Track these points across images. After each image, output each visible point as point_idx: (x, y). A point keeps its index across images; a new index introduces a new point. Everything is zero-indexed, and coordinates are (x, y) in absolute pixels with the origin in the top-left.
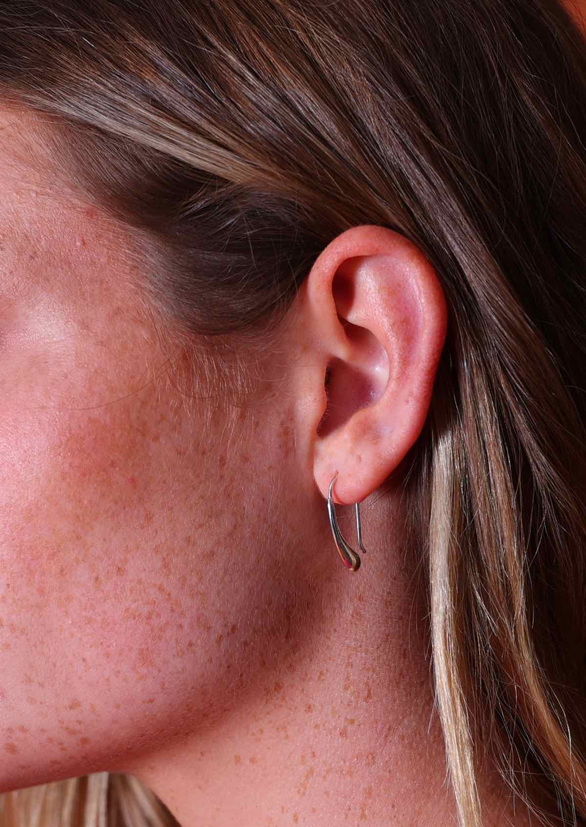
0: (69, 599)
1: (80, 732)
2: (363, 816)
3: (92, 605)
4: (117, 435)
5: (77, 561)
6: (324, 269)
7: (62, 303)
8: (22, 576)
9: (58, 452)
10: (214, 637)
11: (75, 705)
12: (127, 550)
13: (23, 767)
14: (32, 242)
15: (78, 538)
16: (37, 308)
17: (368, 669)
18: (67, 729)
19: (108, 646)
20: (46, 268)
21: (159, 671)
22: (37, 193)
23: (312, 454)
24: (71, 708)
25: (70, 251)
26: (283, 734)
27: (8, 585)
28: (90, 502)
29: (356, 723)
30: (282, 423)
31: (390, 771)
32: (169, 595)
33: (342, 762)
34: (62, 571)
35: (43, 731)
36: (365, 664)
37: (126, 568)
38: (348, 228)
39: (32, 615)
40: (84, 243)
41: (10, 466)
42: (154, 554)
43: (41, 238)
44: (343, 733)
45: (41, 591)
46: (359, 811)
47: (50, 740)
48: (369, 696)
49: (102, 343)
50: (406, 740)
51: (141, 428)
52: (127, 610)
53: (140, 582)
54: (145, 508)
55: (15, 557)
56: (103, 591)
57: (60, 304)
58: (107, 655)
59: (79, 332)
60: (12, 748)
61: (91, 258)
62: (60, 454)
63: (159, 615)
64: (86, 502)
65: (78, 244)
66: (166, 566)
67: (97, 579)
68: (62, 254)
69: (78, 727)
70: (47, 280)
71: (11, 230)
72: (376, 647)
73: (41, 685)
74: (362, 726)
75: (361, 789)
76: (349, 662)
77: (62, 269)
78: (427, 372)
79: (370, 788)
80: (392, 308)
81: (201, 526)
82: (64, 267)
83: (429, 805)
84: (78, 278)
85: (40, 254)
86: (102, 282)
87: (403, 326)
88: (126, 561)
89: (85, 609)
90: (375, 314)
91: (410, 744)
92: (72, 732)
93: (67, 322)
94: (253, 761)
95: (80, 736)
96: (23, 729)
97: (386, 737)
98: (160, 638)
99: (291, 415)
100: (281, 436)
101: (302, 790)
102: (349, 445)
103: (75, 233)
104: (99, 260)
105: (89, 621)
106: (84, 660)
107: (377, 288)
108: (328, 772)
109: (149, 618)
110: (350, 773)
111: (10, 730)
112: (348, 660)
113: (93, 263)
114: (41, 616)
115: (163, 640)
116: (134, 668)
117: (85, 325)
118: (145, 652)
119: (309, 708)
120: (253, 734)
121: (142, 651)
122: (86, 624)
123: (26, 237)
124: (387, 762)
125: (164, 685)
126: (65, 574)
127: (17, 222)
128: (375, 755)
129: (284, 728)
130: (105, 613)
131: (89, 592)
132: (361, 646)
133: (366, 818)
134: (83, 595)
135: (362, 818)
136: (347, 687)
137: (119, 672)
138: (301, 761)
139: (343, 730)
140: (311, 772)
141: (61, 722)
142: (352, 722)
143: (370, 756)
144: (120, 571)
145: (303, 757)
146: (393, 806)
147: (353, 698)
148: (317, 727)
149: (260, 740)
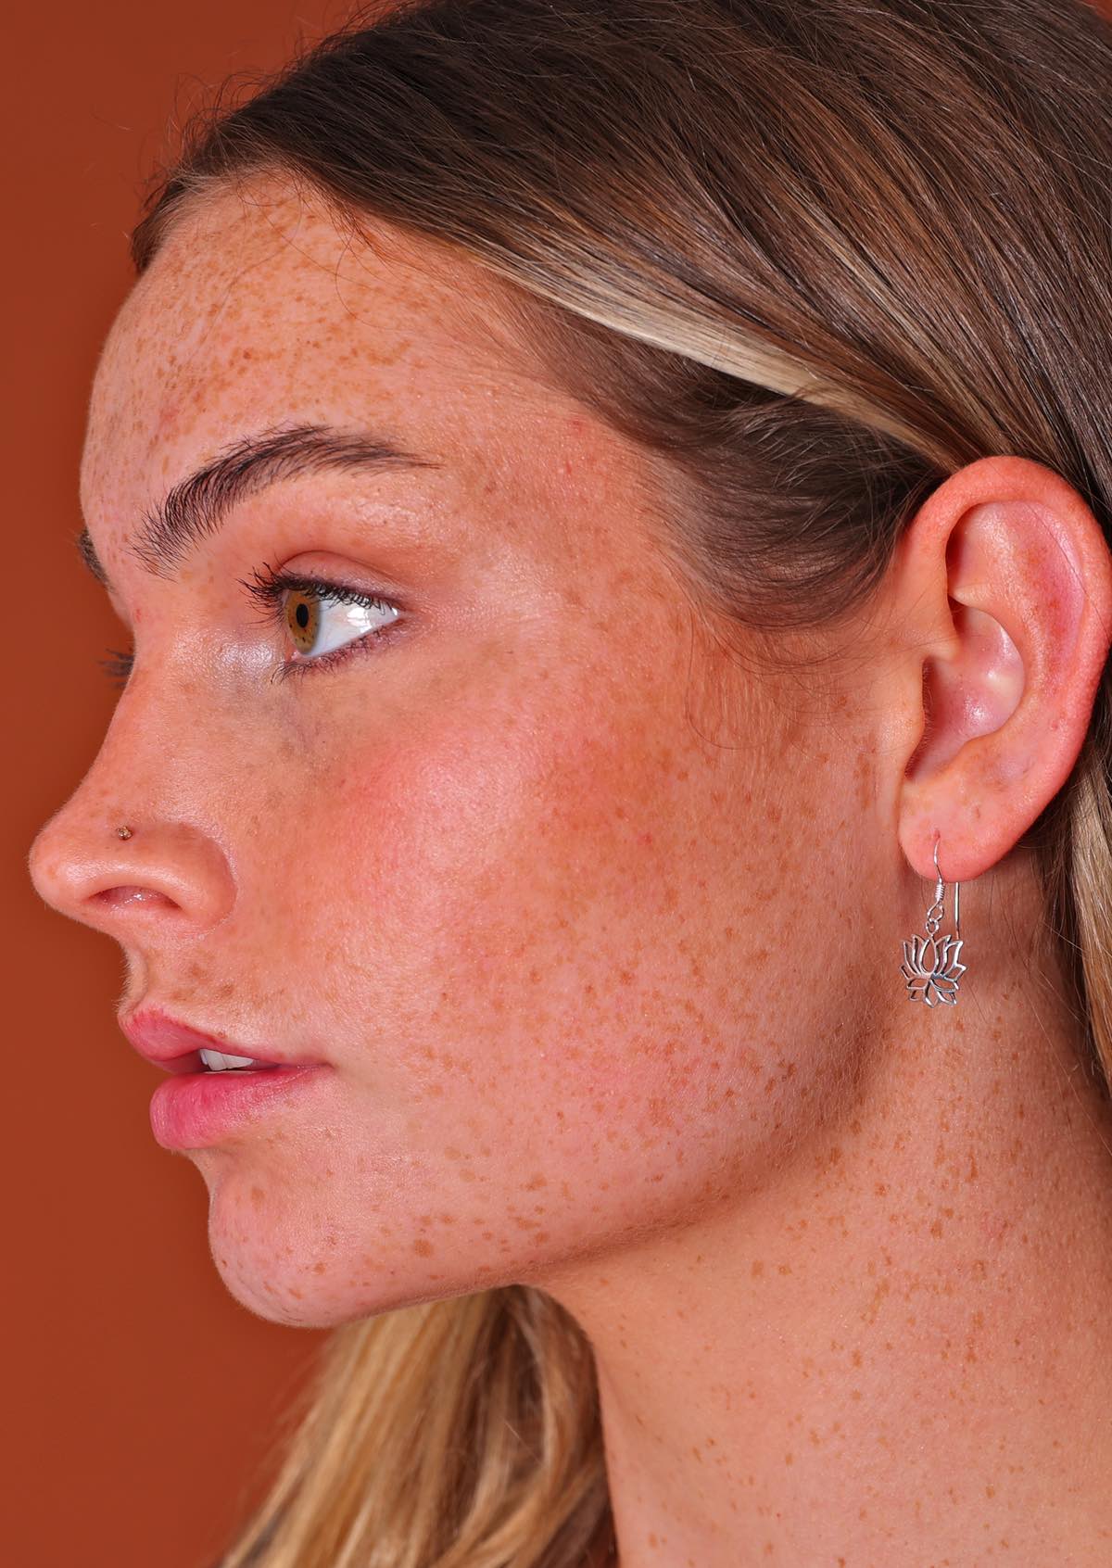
0: (542, 1019)
1: (538, 1225)
2: (971, 1357)
3: (579, 1030)
4: (627, 767)
5: (559, 960)
6: (938, 519)
7: (537, 562)
8: (469, 981)
9: (536, 792)
10: (763, 1083)
12: (638, 946)
13: (434, 1277)
14: (488, 465)
15: (563, 924)
16: (496, 568)
17: (971, 1135)
18: (518, 1219)
19: (603, 1094)
20: (511, 507)
21: (678, 1133)
22: (494, 392)
23: (899, 805)
24: (531, 1187)
25: (547, 481)
26: (837, 1229)
27: (444, 994)
28: (584, 869)
29: (956, 1215)
30: (860, 757)
31: (1009, 1290)
32: (701, 1016)
33: (936, 1274)
34: (534, 974)
35: (478, 1222)
36: (966, 1126)
37: (636, 974)
38: (978, 457)
39: (481, 1042)
40: (569, 470)
41: (455, 809)
42: (678, 953)
43: (502, 461)
44: (936, 1230)
45: (498, 1005)
46: (964, 1349)
47: (488, 1236)
48: (974, 1174)
49: (601, 625)
50: (1030, 1242)
51: (662, 760)
52: (636, 1038)
53: (657, 995)
54: (665, 881)
55: (458, 952)
56: (598, 1008)
57: (533, 564)
58: (599, 1108)
59: (565, 607)
60: (423, 1248)
61: (581, 493)
62: (539, 795)
63: (683, 1048)
64: (577, 870)
65: (561, 471)
67: (589, 989)
68: (536, 485)
69: (537, 1218)
70: (512, 524)
71: (455, 447)
72: (981, 1100)
74: (964, 1220)
75: (966, 1315)
76: (942, 1124)
77: (536, 508)
78: (1089, 682)
79: (980, 1314)
80: (1033, 584)
81: (747, 911)
82: (540, 506)
83: (1071, 1341)
84: (561, 524)
85: (502, 485)
86: (597, 531)
87: (1050, 611)
88: (636, 963)
89: (568, 1035)
90: (1007, 592)
91: (1036, 1249)
92: (524, 1224)
93: (546, 592)
94: (784, 1270)
95: (538, 1230)
96: (447, 1220)
97: (1001, 1237)
99: (871, 745)
100: (858, 776)
101: (869, 1315)
102: (961, 791)
103: (556, 454)
104: (593, 496)
105: (574, 1054)
106: (560, 1115)
107: (1012, 552)
108: (913, 1287)
110: (948, 1290)
111: (426, 1220)
112: (942, 1119)
113: (583, 500)
114: (494, 1045)
115: (689, 1086)
116: (639, 1129)
117: (573, 597)
118: (660, 1104)
119: (881, 1190)
120: (790, 1228)
121: (654, 1102)
122: (568, 1058)
123: (479, 457)
124: (1003, 1276)
125: (682, 1154)
126: (539, 980)
127: (463, 434)
128: (985, 1265)
129: (841, 1219)
130: (600, 1042)
131: (575, 1010)
132: (960, 1099)
133: (975, 1360)
134: (566, 1013)
135: (969, 1360)
136: (939, 1160)
137: (615, 1134)
138: (867, 1270)
139: (936, 1225)
140: (883, 1288)
141: (511, 1209)
142: (949, 1213)
143: (979, 1265)
144: (626, 978)
145: (871, 1265)
146: (1018, 1343)
147: (949, 1178)
148: (893, 1218)
149: (800, 1237)
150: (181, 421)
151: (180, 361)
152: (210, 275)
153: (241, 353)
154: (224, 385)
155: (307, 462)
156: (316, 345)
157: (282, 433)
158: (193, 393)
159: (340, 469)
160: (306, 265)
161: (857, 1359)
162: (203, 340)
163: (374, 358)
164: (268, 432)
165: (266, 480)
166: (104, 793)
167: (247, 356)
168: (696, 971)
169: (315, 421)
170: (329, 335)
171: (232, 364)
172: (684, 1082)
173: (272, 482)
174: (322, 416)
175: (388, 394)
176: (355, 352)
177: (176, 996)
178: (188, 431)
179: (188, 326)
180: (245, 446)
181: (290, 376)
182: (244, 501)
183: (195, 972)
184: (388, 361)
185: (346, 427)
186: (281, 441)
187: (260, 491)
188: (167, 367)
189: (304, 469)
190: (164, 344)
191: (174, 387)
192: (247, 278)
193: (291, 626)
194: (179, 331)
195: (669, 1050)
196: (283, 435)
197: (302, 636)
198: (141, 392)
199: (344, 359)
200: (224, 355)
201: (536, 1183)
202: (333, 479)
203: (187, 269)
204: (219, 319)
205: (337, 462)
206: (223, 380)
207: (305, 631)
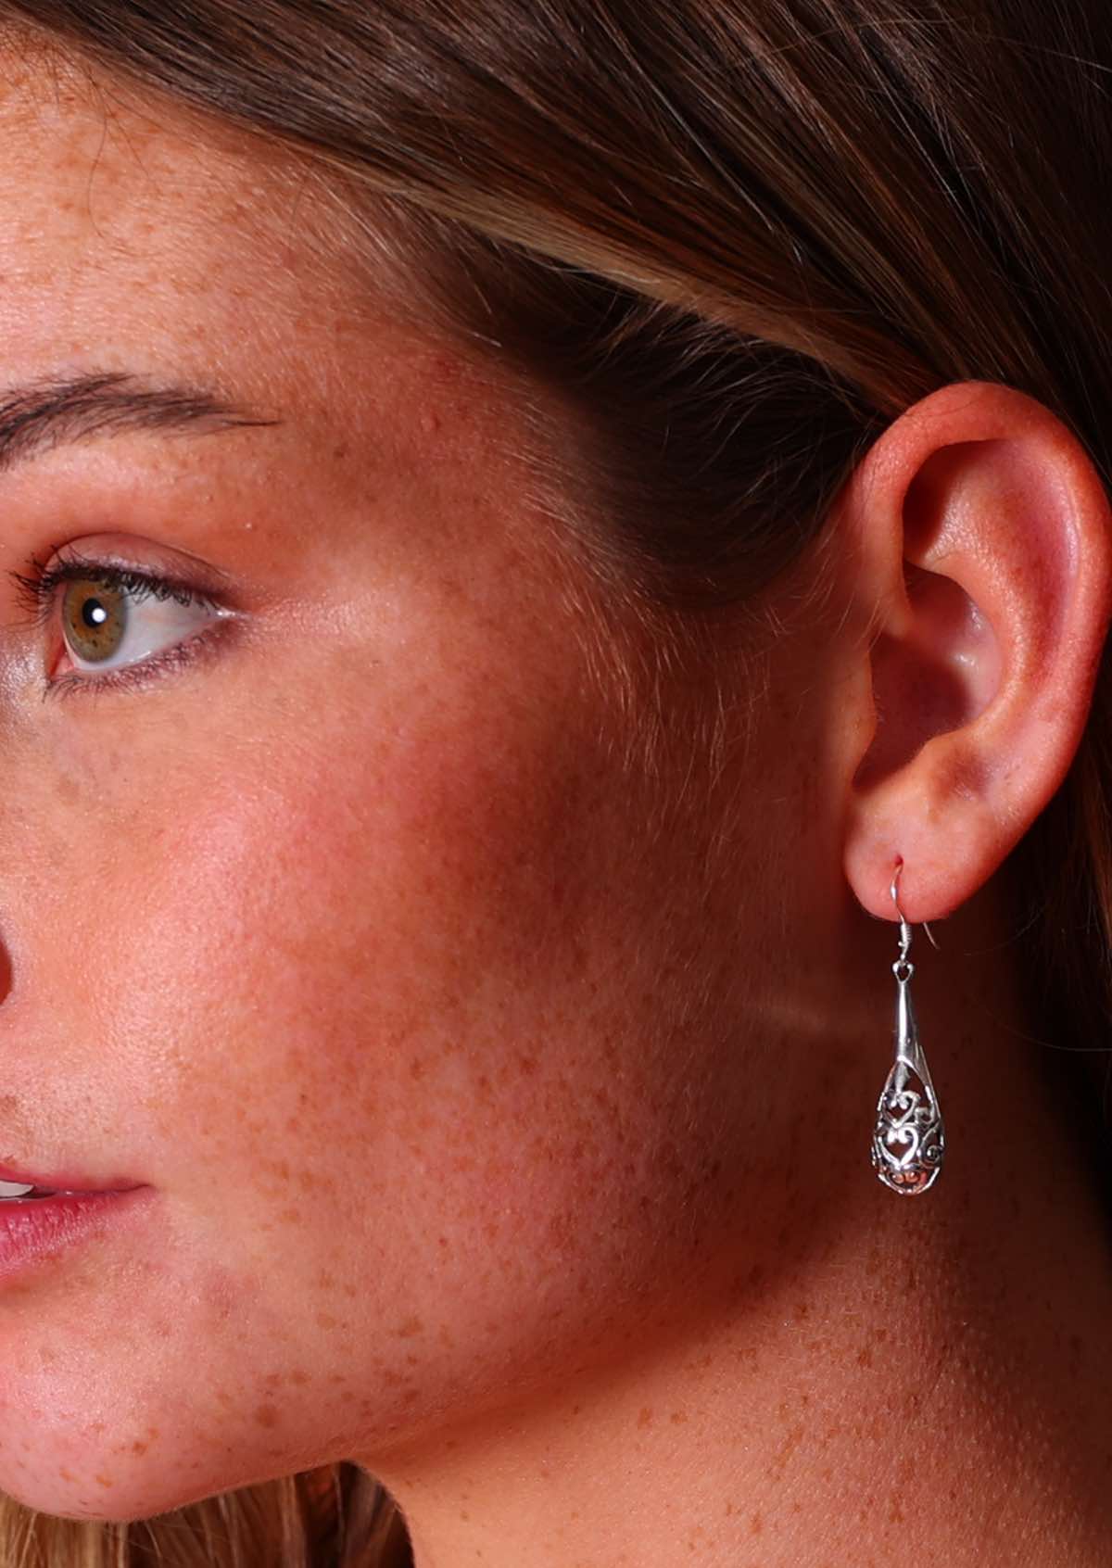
0: (425, 1122)
1: (409, 1380)
3: (468, 1134)
5: (447, 1048)
8: (334, 1078)
9: (421, 837)
10: (683, 1188)
11: (411, 1328)
12: (542, 1025)
13: (279, 1453)
14: (337, 423)
15: (452, 1002)
18: (386, 1374)
19: (497, 1213)
20: (369, 476)
21: (584, 1257)
22: (337, 324)
23: (847, 825)
24: (402, 1334)
25: (411, 441)
26: (749, 1362)
27: (304, 1097)
29: (888, 1338)
31: (946, 1429)
32: (616, 1109)
33: (859, 1413)
34: (416, 1067)
35: (338, 1379)
37: (539, 1061)
39: (349, 1154)
40: (438, 424)
42: (589, 1032)
43: (353, 416)
44: (864, 1358)
45: (370, 1108)
46: (888, 1507)
47: (348, 1397)
48: (912, 1284)
49: (491, 622)
50: (972, 1366)
52: (538, 1141)
53: (563, 1085)
54: (574, 942)
55: (321, 1044)
56: (493, 1105)
58: (492, 1231)
59: (443, 600)
61: (453, 455)
62: (423, 841)
63: (595, 1150)
65: (425, 426)
66: (610, 1053)
67: (483, 1082)
68: (397, 447)
69: (407, 1370)
70: (371, 499)
71: (294, 401)
73: (352, 1292)
74: (898, 1344)
75: (893, 1464)
77: (400, 476)
79: (911, 1461)
80: (1013, 540)
82: (403, 472)
84: (431, 495)
85: (355, 448)
86: (477, 502)
87: (1035, 574)
88: (540, 1046)
89: (456, 1143)
91: (979, 1374)
92: (392, 1380)
93: (417, 581)
94: (677, 1418)
95: (408, 1386)
96: (299, 1378)
97: (940, 1363)
98: (592, 1192)
101: (776, 1469)
102: (926, 807)
103: (418, 404)
104: (467, 457)
106: (443, 1242)
108: (831, 1433)
109: (578, 1152)
110: (875, 1435)
111: (274, 1380)
113: (458, 463)
114: (365, 1157)
115: (599, 1196)
116: (538, 1254)
117: (452, 587)
118: (564, 1222)
119: (802, 1311)
120: (692, 1367)
121: (558, 1220)
122: (455, 1171)
123: (325, 413)
124: (939, 1411)
125: (585, 1283)
126: (422, 1074)
127: (304, 385)
129: (753, 1351)
130: (494, 1148)
131: (465, 1109)
133: (901, 1520)
134: (453, 1114)
135: (893, 1521)
136: (873, 1269)
137: (509, 1262)
138: (778, 1413)
139: (864, 1353)
140: (796, 1435)
141: (377, 1362)
142: (881, 1336)
144: (528, 1066)
145: (783, 1407)
146: (953, 1496)
147: (883, 1290)
148: (814, 1346)
149: (702, 1377)
155: (103, 421)
157: (63, 382)
161: (757, 1526)
164: (46, 379)
165: (46, 442)
173: (54, 447)
174: (116, 359)
182: (13, 469)
184: (199, 288)
185: (148, 375)
186: (65, 394)
187: (37, 459)
189: (98, 430)
193: (74, 626)
196: (67, 386)
197: (92, 638)
199: (142, 286)
202: (140, 442)
205: (142, 422)
207: (98, 633)
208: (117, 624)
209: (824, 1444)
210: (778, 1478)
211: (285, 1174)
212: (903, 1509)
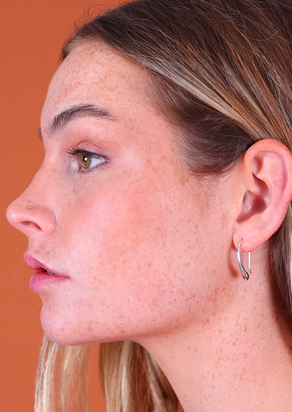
0: (126, 273)
1: (122, 328)
2: (241, 379)
3: (135, 277)
5: (132, 258)
7: (141, 150)
8: (107, 260)
10: (185, 298)
12: (153, 257)
14: (132, 122)
17: (246, 319)
18: (116, 326)
19: (140, 296)
20: (137, 134)
21: (160, 309)
24: (119, 318)
26: (209, 341)
27: (101, 263)
30: (223, 214)
32: (169, 278)
33: (233, 356)
34: (125, 261)
35: (106, 325)
37: (152, 264)
39: (109, 277)
42: (164, 260)
43: (136, 122)
44: (234, 344)
45: (114, 268)
46: (239, 377)
47: (108, 329)
48: (246, 330)
51: (166, 208)
52: (150, 282)
53: (157, 271)
54: (163, 240)
55: (106, 252)
56: (141, 272)
58: (139, 299)
60: (90, 329)
63: (163, 286)
65: (151, 127)
69: (121, 326)
70: (136, 139)
71: (125, 116)
72: (250, 311)
74: (242, 342)
75: (241, 368)
76: (238, 315)
77: (143, 136)
79: (245, 368)
81: (185, 251)
88: (152, 261)
89: (132, 279)
92: (118, 327)
94: (196, 350)
96: (97, 323)
97: (252, 348)
100: (222, 220)
101: (216, 365)
103: (151, 122)
105: (133, 284)
106: (128, 299)
108: (227, 359)
110: (236, 361)
111: (91, 322)
114: (113, 278)
116: (150, 306)
118: (155, 300)
119: (220, 332)
120: (196, 339)
121: (154, 300)
122: (132, 285)
123: (130, 120)
124: (252, 358)
125: (161, 315)
126: (126, 263)
127: (127, 113)
128: (247, 354)
129: (210, 338)
130: (141, 281)
131: (134, 272)
132: (244, 310)
134: (132, 272)
136: (236, 326)
137: (143, 307)
138: (216, 353)
140: (220, 358)
141: (114, 323)
142: (238, 340)
143: (245, 354)
144: (149, 265)
145: (217, 352)
146: (254, 376)
147: (239, 330)
148: (223, 340)
149: (199, 342)
150: (61, 98)
151: (64, 83)
152: (75, 63)
153: (78, 83)
154: (72, 90)
155: (88, 114)
156: (96, 83)
158: (65, 92)
159: (95, 117)
160: (97, 62)
161: (214, 377)
162: (70, 78)
163: (109, 89)
164: (81, 104)
165: (77, 117)
166: (27, 196)
167: (79, 84)
168: (169, 266)
169: (92, 103)
170: (100, 81)
171: (75, 85)
172: (163, 295)
173: (78, 118)
175: (110, 99)
176: (105, 87)
177: (36, 252)
178: (62, 101)
179: (67, 75)
180: (74, 107)
181: (88, 90)
183: (42, 247)
184: (112, 90)
185: (98, 106)
186: (82, 107)
188: (61, 85)
189: (86, 116)
190: (62, 79)
191: (62, 90)
192: (82, 64)
193: (81, 161)
194: (65, 76)
195: (159, 286)
196: (84, 106)
198: (55, 91)
199: (102, 88)
200: (74, 83)
201: (121, 317)
202: (93, 119)
203: (71, 60)
204: (74, 74)
205: (94, 115)
206: (72, 89)
207: (86, 163)
208: (89, 161)
209: (226, 362)
210: (217, 367)
211: (95, 279)
212: (243, 377)
